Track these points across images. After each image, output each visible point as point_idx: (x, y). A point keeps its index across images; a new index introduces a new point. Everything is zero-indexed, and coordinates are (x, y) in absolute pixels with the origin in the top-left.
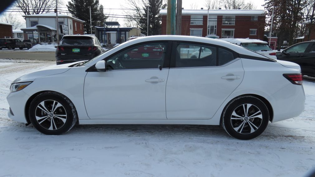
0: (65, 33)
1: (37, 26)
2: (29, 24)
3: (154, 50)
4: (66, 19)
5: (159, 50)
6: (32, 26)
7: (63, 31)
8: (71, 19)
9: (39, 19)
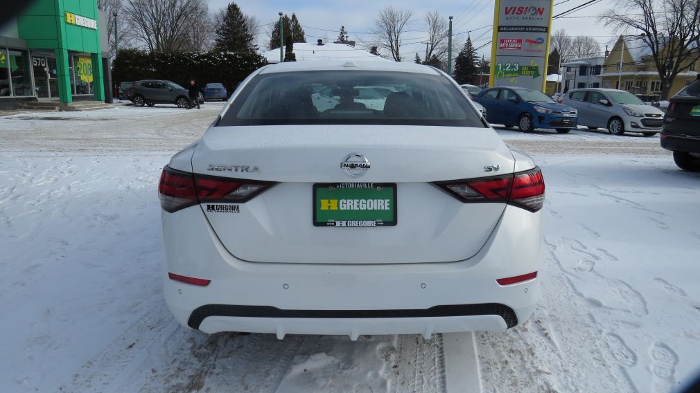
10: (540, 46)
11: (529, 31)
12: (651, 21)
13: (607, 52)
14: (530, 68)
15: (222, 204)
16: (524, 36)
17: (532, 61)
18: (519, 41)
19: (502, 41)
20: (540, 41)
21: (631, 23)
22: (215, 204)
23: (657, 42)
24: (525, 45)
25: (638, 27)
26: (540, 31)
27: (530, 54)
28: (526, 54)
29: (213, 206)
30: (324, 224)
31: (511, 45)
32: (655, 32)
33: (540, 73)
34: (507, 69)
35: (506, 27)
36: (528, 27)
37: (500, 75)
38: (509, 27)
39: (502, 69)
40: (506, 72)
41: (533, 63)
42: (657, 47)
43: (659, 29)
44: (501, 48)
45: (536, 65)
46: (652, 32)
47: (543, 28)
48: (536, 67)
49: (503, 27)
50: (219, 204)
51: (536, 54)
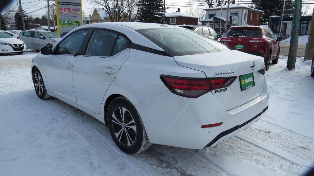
0: (234, 24)
1: (213, 18)
2: (208, 16)
3: (250, 41)
4: (241, 10)
5: (258, 41)
6: (210, 18)
7: (232, 22)
8: (246, 10)
9: (217, 11)
10: (78, 12)
11: (72, 5)
12: (107, 3)
13: (90, 15)
14: (76, 22)
15: (221, 89)
16: (71, 7)
17: (76, 19)
18: (69, 9)
19: (61, 9)
20: (78, 10)
21: (99, 3)
22: (218, 90)
23: (110, 12)
24: (72, 11)
25: (102, 5)
26: (78, 5)
27: (75, 15)
28: (73, 15)
29: (217, 91)
30: (244, 90)
31: (65, 11)
32: (109, 7)
33: (80, 24)
34: (65, 22)
35: (62, 2)
36: (72, 3)
37: (63, 25)
38: (63, 2)
39: (63, 22)
40: (66, 24)
41: (77, 20)
42: (111, 14)
43: (110, 6)
44: (61, 12)
45: (78, 21)
46: (108, 8)
47: (79, 4)
48: (79, 22)
49: (61, 2)
50: (220, 89)
51: (78, 16)
